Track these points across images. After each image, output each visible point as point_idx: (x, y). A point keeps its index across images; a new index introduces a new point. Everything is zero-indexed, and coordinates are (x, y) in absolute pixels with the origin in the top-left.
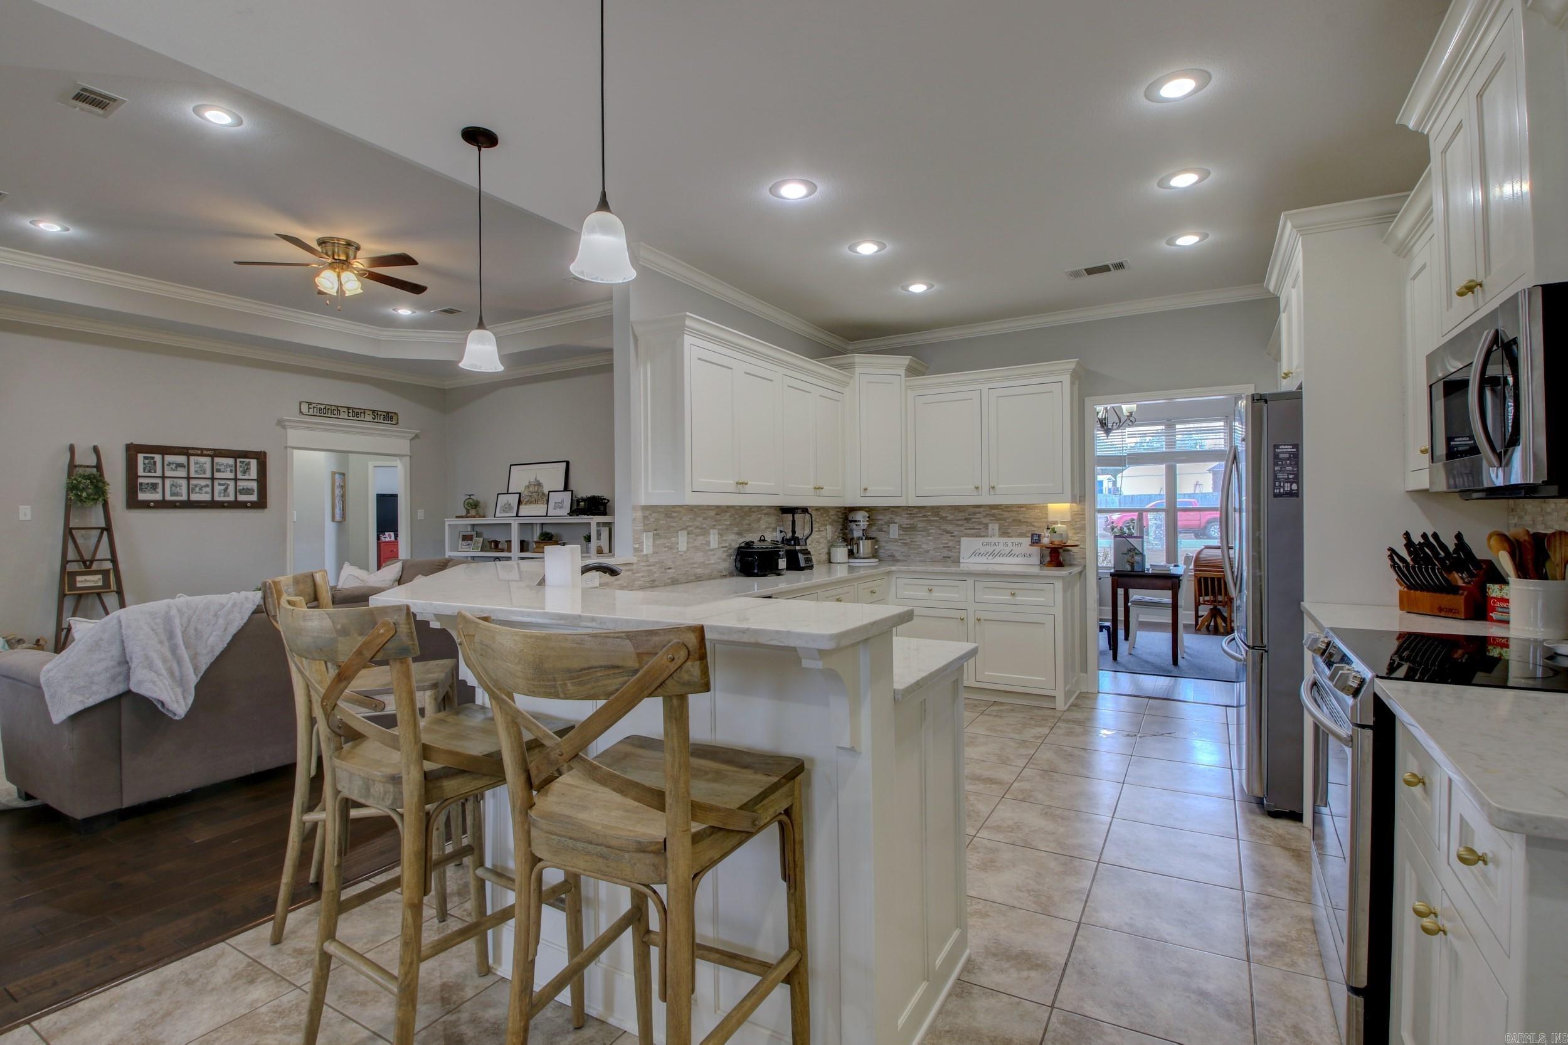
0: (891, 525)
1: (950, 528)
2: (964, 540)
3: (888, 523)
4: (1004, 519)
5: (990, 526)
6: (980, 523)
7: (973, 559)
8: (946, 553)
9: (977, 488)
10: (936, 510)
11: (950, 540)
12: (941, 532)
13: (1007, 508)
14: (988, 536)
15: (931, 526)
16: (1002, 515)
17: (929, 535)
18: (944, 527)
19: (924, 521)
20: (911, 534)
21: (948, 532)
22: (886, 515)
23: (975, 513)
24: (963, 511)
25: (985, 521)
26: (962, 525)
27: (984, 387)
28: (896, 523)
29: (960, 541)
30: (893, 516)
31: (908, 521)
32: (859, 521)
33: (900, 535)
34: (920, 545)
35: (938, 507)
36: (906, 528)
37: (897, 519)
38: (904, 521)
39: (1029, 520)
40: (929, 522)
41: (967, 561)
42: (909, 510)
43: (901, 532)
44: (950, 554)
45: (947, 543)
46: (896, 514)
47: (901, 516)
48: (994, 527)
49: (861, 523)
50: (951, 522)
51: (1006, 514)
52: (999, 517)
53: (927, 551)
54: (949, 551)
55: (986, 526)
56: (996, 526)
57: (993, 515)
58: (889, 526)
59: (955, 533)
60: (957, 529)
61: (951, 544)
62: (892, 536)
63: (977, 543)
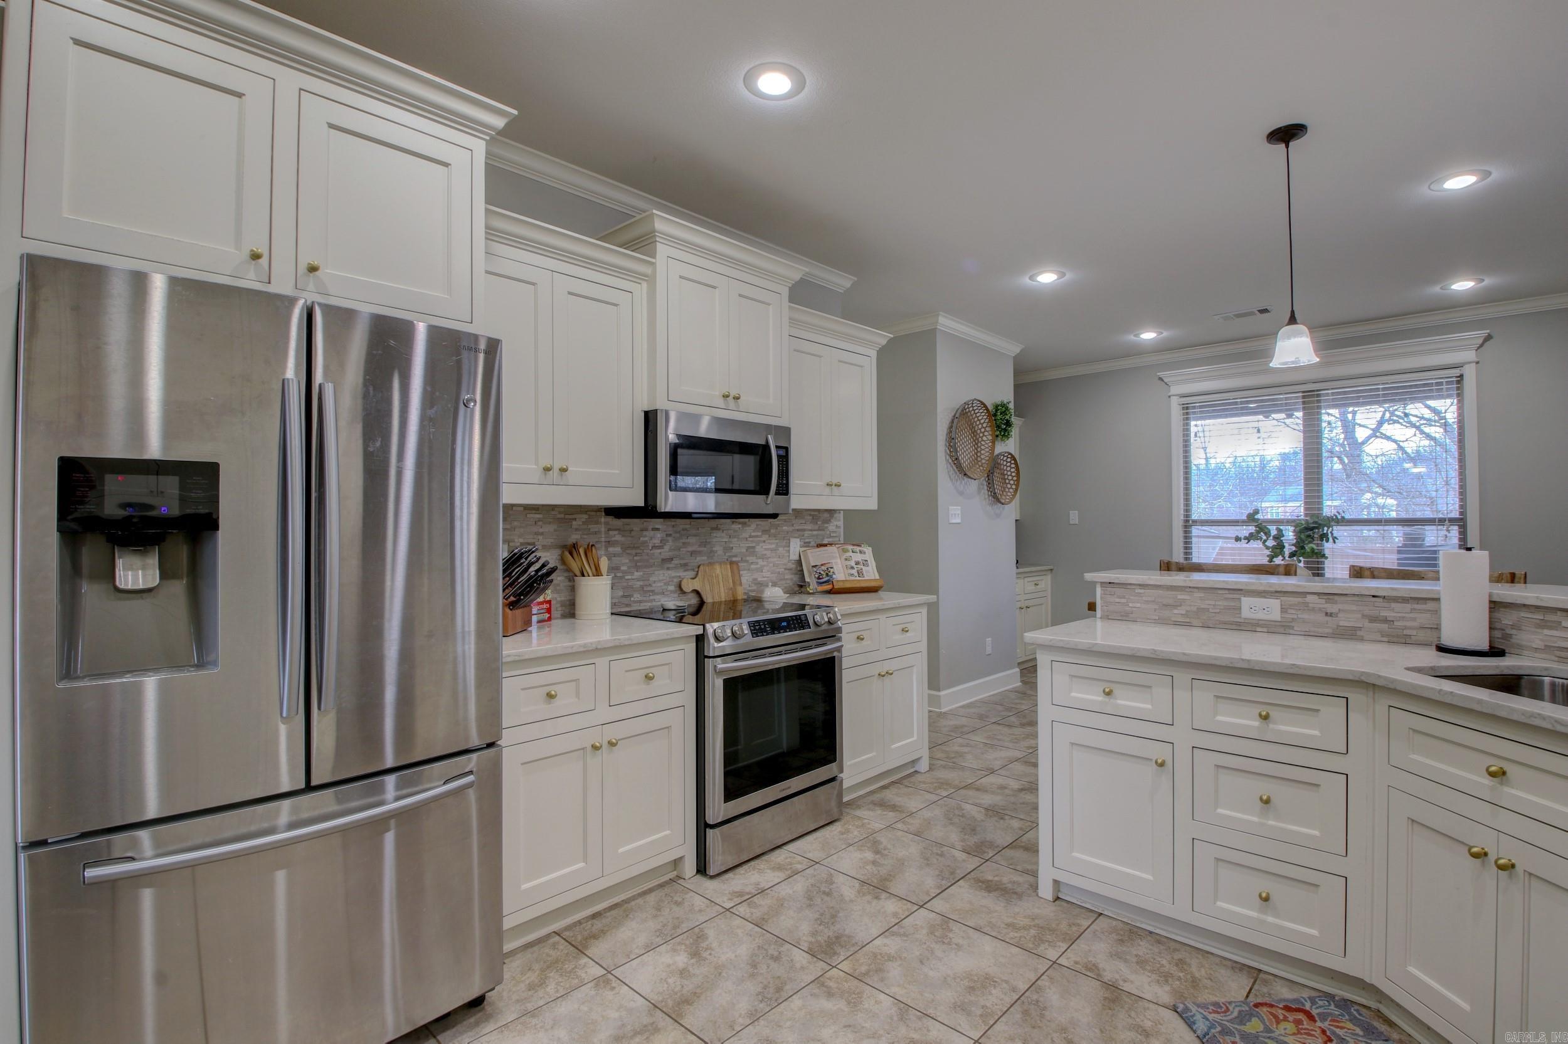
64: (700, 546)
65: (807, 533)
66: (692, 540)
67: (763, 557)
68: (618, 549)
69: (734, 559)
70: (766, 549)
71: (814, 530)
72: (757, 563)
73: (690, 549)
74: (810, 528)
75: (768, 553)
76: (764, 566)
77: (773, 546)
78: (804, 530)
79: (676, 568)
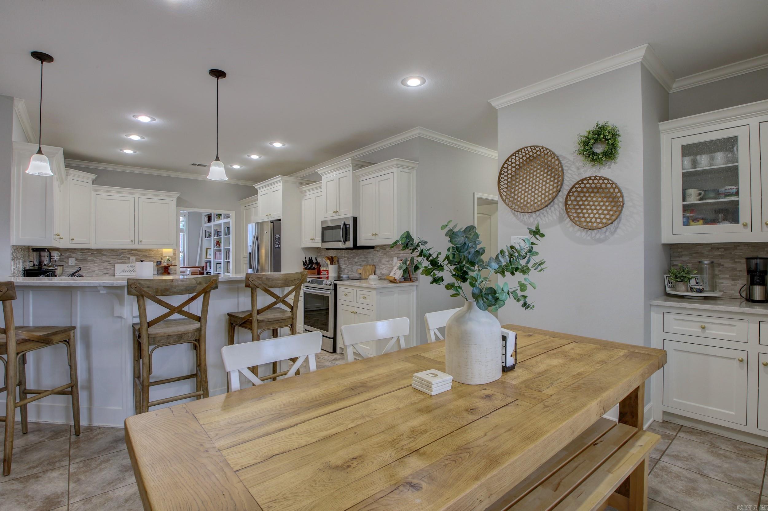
0: (70, 259)
1: (108, 259)
2: (117, 265)
3: (68, 258)
4: (139, 255)
5: (131, 258)
6: (126, 257)
7: (123, 274)
8: (105, 272)
9: (132, 241)
10: (99, 251)
11: (109, 265)
12: (102, 261)
13: (140, 250)
14: (130, 263)
15: (96, 258)
16: (137, 253)
17: (95, 263)
18: (105, 259)
19: (92, 256)
20: (83, 263)
21: (107, 261)
22: (66, 253)
23: (123, 253)
24: (116, 252)
25: (128, 256)
26: (115, 258)
27: (137, 197)
28: (73, 257)
29: (115, 266)
30: (71, 254)
31: (81, 256)
32: (54, 256)
33: (76, 263)
34: (90, 268)
35: (101, 249)
36: (80, 260)
37: (74, 255)
38: (80, 256)
39: (151, 256)
40: (95, 257)
41: (120, 275)
42: (83, 251)
43: (77, 262)
44: (108, 272)
45: (106, 267)
46: (73, 253)
47: (76, 254)
48: (133, 259)
49: (55, 258)
50: (108, 257)
51: (139, 253)
52: (135, 254)
53: (94, 271)
54: (107, 270)
55: (129, 258)
56: (134, 259)
57: (133, 253)
58: (68, 259)
59: (111, 262)
60: (112, 260)
61: (108, 267)
62: (70, 264)
63: (125, 266)
64: (365, 259)
65: (401, 255)
66: (362, 256)
67: (384, 264)
68: (346, 259)
69: (375, 264)
70: (385, 261)
71: (405, 254)
72: (382, 266)
73: (362, 259)
74: (402, 253)
75: (386, 263)
76: (384, 268)
77: (388, 260)
78: (400, 254)
79: (358, 265)
